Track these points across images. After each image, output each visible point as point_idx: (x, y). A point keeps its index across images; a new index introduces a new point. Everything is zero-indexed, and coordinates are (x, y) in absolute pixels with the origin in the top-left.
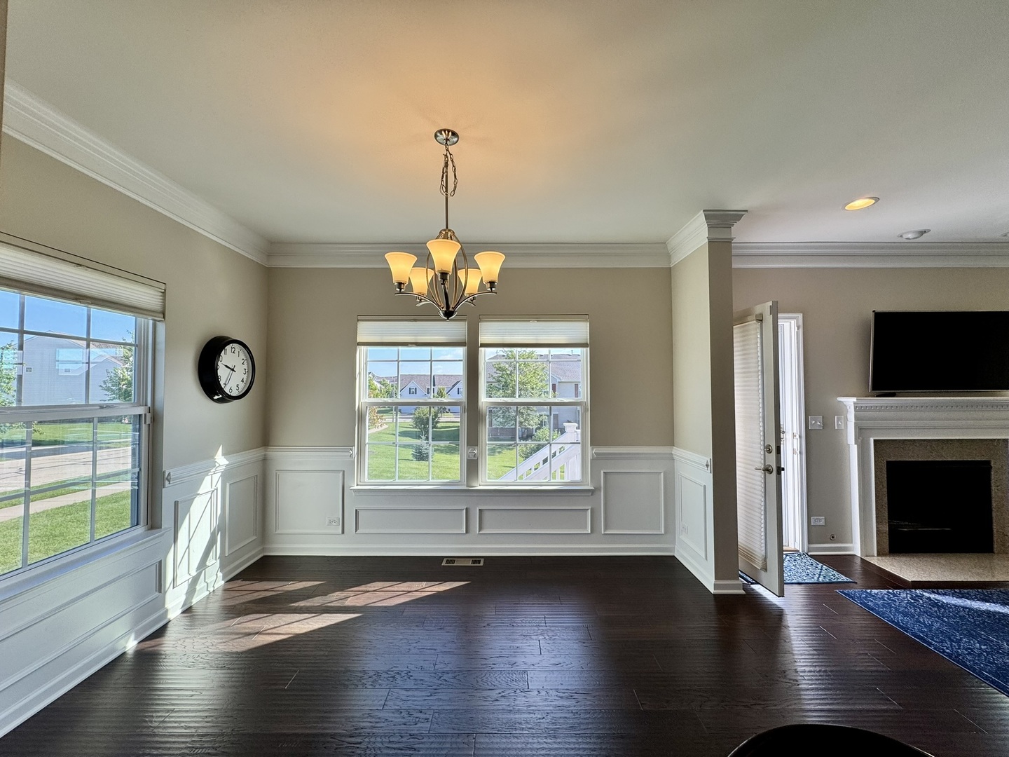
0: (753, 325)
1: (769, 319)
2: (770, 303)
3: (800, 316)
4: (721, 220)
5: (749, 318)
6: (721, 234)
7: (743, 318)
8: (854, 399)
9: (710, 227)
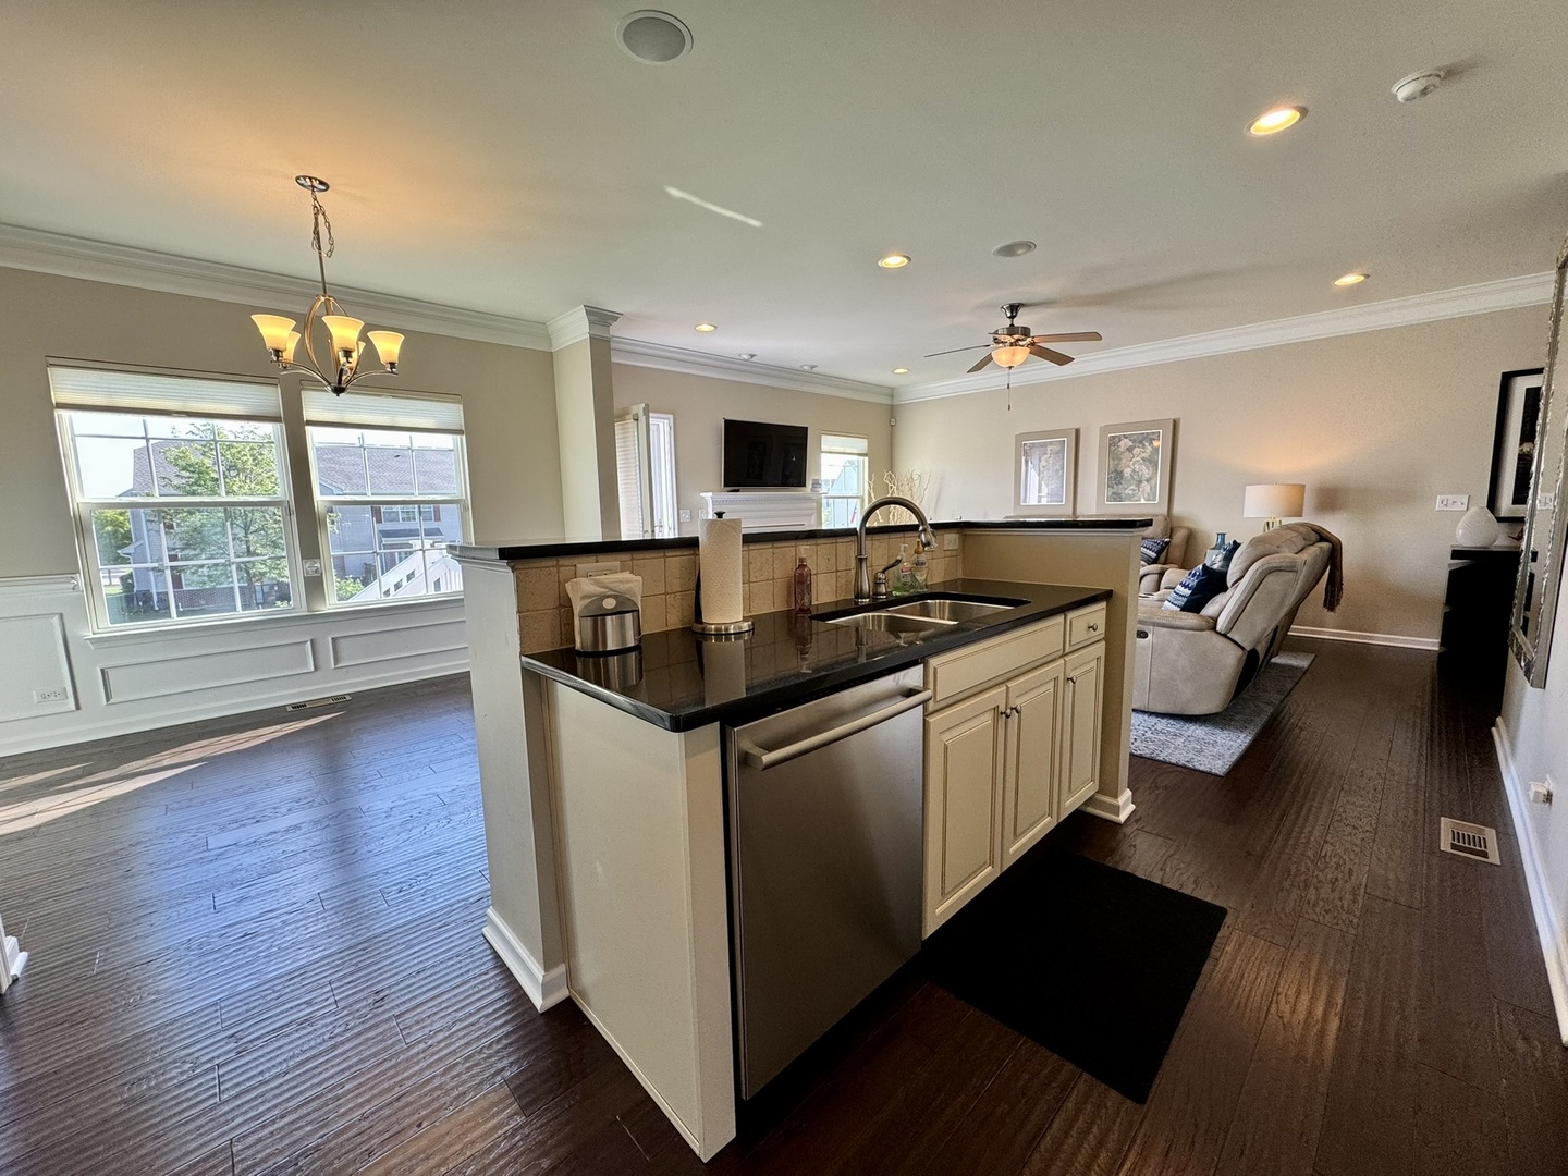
0: (631, 423)
1: (642, 419)
2: (643, 405)
3: (671, 417)
4: (600, 318)
5: (628, 417)
6: (600, 332)
7: (622, 417)
8: (711, 494)
9: (591, 322)
